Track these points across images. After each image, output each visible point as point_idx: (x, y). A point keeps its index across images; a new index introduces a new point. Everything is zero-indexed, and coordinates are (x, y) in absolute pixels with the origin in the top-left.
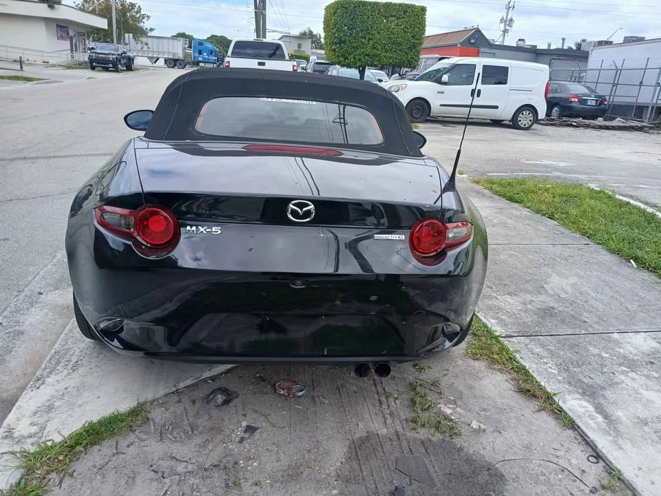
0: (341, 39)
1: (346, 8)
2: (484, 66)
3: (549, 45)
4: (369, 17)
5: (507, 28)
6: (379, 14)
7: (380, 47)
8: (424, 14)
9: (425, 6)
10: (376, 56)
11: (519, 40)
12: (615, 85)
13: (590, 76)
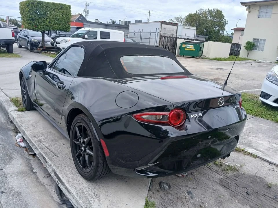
0: (33, 18)
1: (34, 4)
2: (100, 32)
3: (107, 22)
4: (45, 9)
5: (87, 14)
6: (50, 8)
7: (52, 23)
8: (70, 9)
9: (70, 5)
10: (51, 26)
11: (96, 20)
12: (141, 38)
13: (130, 35)
